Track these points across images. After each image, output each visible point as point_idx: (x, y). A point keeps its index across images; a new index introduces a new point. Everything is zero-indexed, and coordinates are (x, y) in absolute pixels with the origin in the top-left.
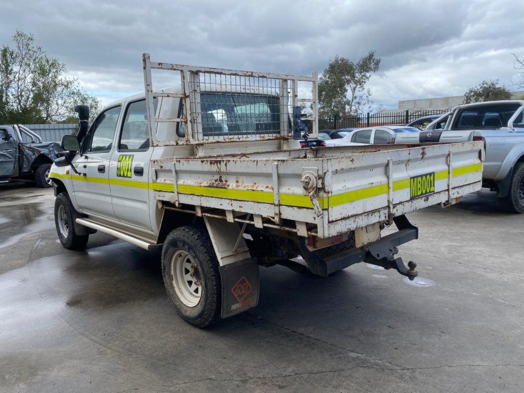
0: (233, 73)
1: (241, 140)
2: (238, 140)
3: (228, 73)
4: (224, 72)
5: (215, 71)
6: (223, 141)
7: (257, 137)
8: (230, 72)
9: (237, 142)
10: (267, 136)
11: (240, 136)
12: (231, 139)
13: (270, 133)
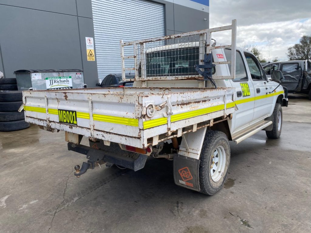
0: (158, 39)
1: (162, 79)
2: (160, 79)
3: (155, 40)
4: (152, 40)
5: (148, 41)
6: (151, 80)
7: (173, 78)
8: (156, 39)
9: (159, 80)
10: (180, 77)
11: (162, 77)
12: (156, 78)
13: (183, 75)
